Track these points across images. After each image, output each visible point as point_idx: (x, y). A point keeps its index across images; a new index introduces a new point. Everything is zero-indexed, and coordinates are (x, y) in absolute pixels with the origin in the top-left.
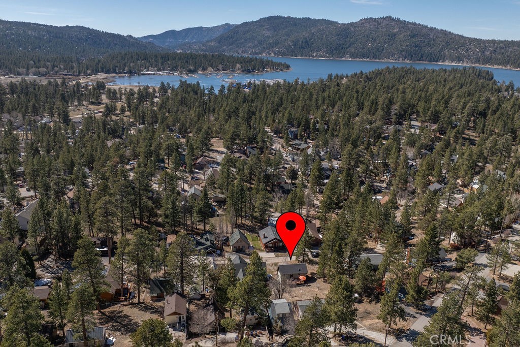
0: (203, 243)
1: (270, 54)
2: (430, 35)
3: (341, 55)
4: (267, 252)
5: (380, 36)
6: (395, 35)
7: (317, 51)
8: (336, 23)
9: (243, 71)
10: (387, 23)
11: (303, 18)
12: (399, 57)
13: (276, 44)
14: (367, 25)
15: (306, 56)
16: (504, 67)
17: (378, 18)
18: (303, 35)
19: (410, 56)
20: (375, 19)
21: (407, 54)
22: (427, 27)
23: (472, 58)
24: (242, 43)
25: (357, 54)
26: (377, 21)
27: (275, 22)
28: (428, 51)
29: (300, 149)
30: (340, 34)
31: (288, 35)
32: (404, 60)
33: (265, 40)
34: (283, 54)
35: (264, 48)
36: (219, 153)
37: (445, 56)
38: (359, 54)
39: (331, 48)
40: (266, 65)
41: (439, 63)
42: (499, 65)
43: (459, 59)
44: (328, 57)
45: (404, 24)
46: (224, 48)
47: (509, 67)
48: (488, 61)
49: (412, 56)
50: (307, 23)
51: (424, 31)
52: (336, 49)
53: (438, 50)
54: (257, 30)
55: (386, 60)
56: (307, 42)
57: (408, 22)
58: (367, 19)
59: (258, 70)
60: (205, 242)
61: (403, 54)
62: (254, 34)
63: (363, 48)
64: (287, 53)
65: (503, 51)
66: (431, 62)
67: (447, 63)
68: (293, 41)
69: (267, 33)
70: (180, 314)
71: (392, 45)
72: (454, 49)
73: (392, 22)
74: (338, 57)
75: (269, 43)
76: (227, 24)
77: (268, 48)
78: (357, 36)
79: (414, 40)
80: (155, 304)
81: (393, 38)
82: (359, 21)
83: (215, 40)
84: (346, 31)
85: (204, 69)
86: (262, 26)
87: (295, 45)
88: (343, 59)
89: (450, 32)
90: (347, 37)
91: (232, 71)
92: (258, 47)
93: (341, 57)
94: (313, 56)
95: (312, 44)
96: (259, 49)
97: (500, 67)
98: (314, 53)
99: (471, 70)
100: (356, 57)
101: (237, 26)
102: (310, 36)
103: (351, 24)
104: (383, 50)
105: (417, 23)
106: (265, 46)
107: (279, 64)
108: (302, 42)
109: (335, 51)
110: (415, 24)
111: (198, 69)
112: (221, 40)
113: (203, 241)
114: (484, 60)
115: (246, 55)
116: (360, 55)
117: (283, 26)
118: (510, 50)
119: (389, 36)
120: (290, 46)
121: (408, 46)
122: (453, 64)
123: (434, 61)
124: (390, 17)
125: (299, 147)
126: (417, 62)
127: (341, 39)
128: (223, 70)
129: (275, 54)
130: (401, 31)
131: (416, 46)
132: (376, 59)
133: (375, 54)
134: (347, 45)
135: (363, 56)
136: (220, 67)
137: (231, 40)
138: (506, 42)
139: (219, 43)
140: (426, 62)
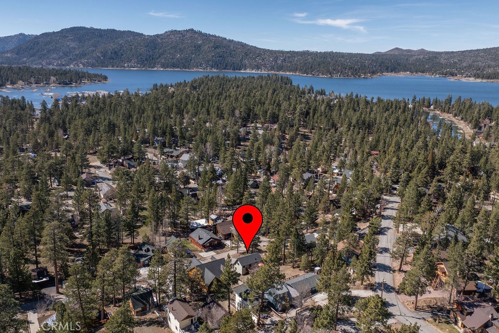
0: (145, 255)
1: (78, 66)
2: (230, 46)
3: (152, 65)
4: (206, 251)
5: (187, 47)
6: (200, 46)
7: (127, 62)
8: (142, 34)
9: (59, 84)
10: (191, 35)
11: (107, 29)
12: (207, 67)
13: (83, 55)
14: (172, 37)
15: (117, 67)
16: (294, 74)
17: (181, 31)
18: (111, 46)
19: (216, 65)
20: (179, 31)
21: (214, 63)
22: (226, 39)
23: (268, 66)
24: (45, 55)
25: (168, 64)
26: (182, 34)
27: (79, 34)
28: (231, 61)
29: (173, 156)
30: (148, 45)
31: (96, 47)
32: (212, 69)
33: (71, 52)
34: (93, 66)
35: (71, 59)
36: (95, 168)
37: (245, 65)
38: (170, 64)
39: (141, 59)
40: (83, 77)
41: (242, 71)
42: (290, 71)
43: (258, 67)
44: (139, 67)
45: (206, 36)
46: (24, 59)
47: (298, 73)
48: (280, 68)
49: (218, 66)
50: (112, 34)
51: (225, 42)
52: (146, 59)
53: (239, 60)
54: (60, 40)
55: (195, 69)
56: (116, 53)
57: (209, 34)
58: (172, 31)
59: (76, 82)
60: (146, 253)
61: (210, 63)
62: (57, 46)
63: (173, 59)
64: (97, 64)
65: (291, 60)
66: (235, 70)
67: (248, 71)
68: (102, 52)
69: (73, 45)
70: (192, 316)
71: (199, 55)
72: (252, 58)
73: (195, 35)
74: (149, 68)
75: (75, 55)
76: (21, 34)
77: (75, 60)
78: (165, 47)
79: (218, 50)
80: (143, 317)
81: (199, 49)
82: (164, 33)
83: (12, 51)
84: (153, 42)
85: (13, 83)
86: (65, 37)
87: (104, 56)
88: (154, 69)
89: (246, 44)
90: (155, 48)
91: (46, 84)
92: (64, 58)
93: (153, 68)
94: (125, 67)
95: (122, 55)
96: (65, 61)
97: (291, 73)
98: (125, 63)
99: (274, 77)
100: (167, 67)
101: (37, 37)
102: (118, 48)
103: (158, 36)
104: (191, 60)
105: (217, 35)
106: (72, 58)
107: (96, 76)
108: (111, 53)
109: (146, 62)
110: (215, 36)
111: (5, 83)
112: (18, 51)
113: (143, 252)
114: (278, 68)
115: (51, 67)
116: (171, 66)
117: (88, 37)
118: (296, 59)
119: (195, 47)
120: (98, 57)
121: (213, 56)
122: (254, 71)
123: (237, 70)
124: (192, 30)
125: (172, 154)
126: (223, 70)
127: (150, 51)
128: (36, 83)
129: (84, 65)
130: (204, 42)
131: (220, 57)
132: (186, 68)
133: (185, 64)
134: (157, 56)
135: (174, 66)
136: (32, 80)
137: (32, 51)
138: (291, 53)
139: (17, 54)
140: (231, 71)
